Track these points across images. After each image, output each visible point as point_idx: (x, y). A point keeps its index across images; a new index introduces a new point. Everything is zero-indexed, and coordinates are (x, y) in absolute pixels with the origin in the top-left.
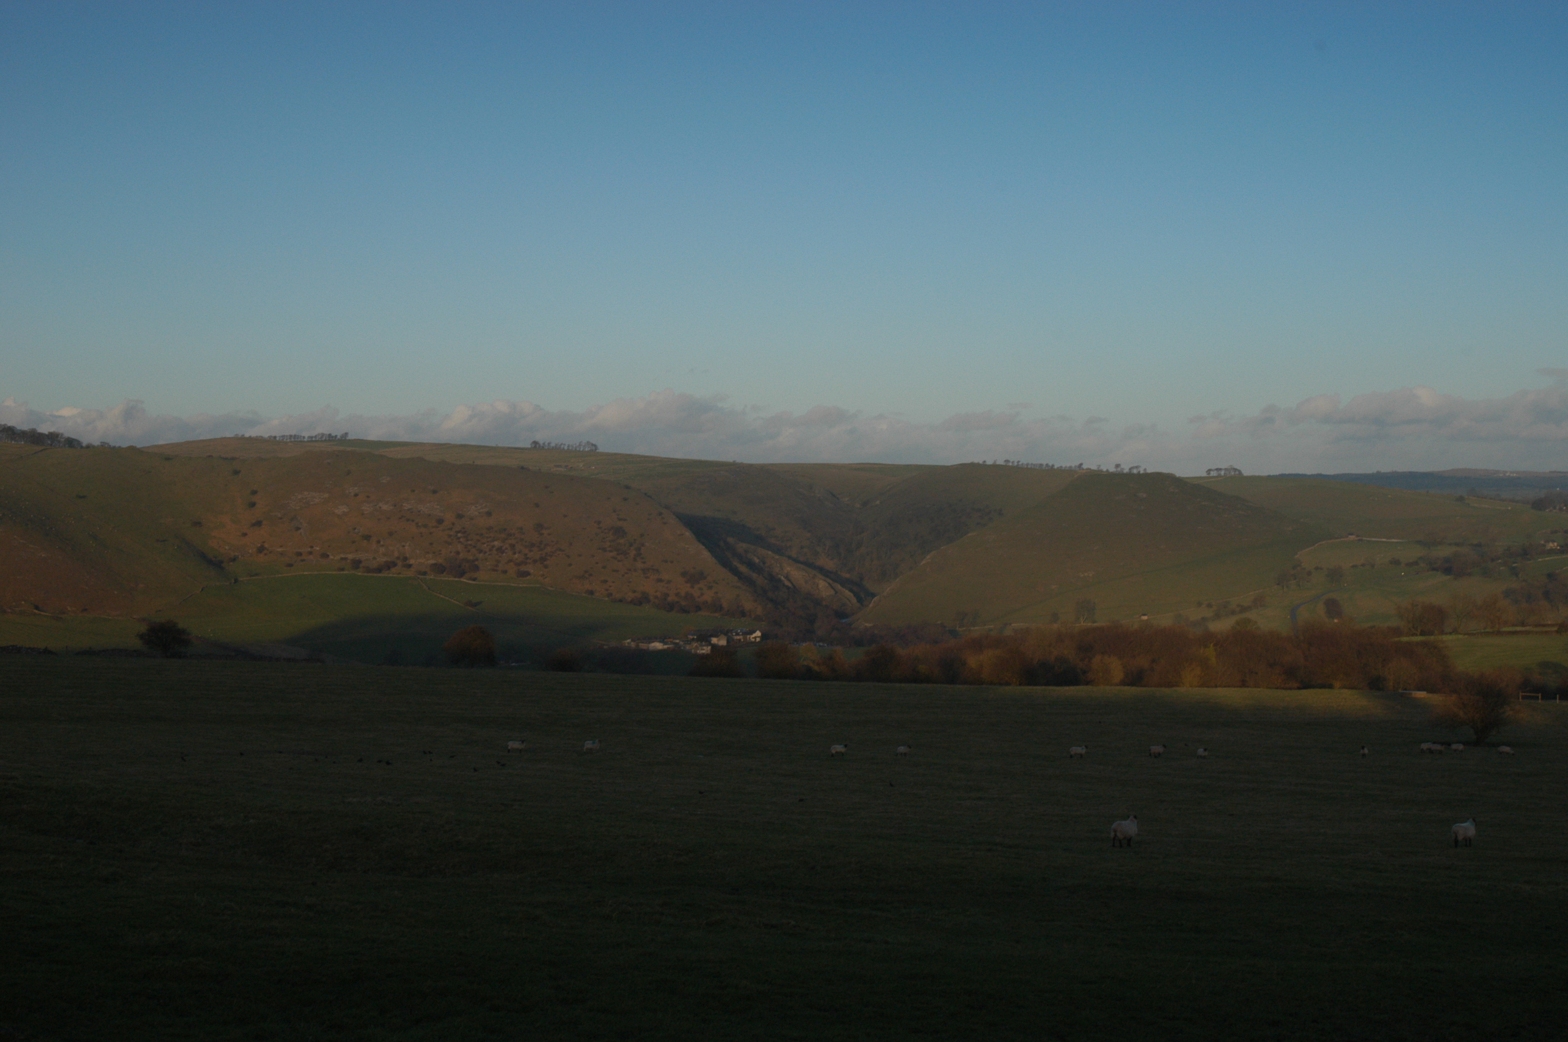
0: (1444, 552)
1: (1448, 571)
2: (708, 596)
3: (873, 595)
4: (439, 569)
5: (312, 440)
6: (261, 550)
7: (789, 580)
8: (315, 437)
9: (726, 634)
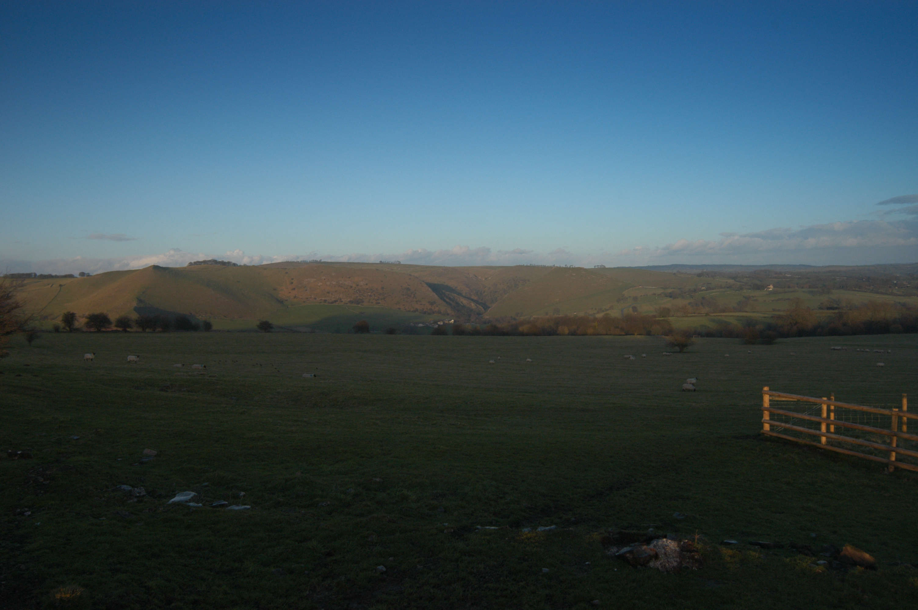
2: (437, 309)
3: (489, 307)
4: (351, 302)
5: (310, 262)
6: (295, 297)
7: (463, 304)
8: (311, 261)
9: (442, 321)
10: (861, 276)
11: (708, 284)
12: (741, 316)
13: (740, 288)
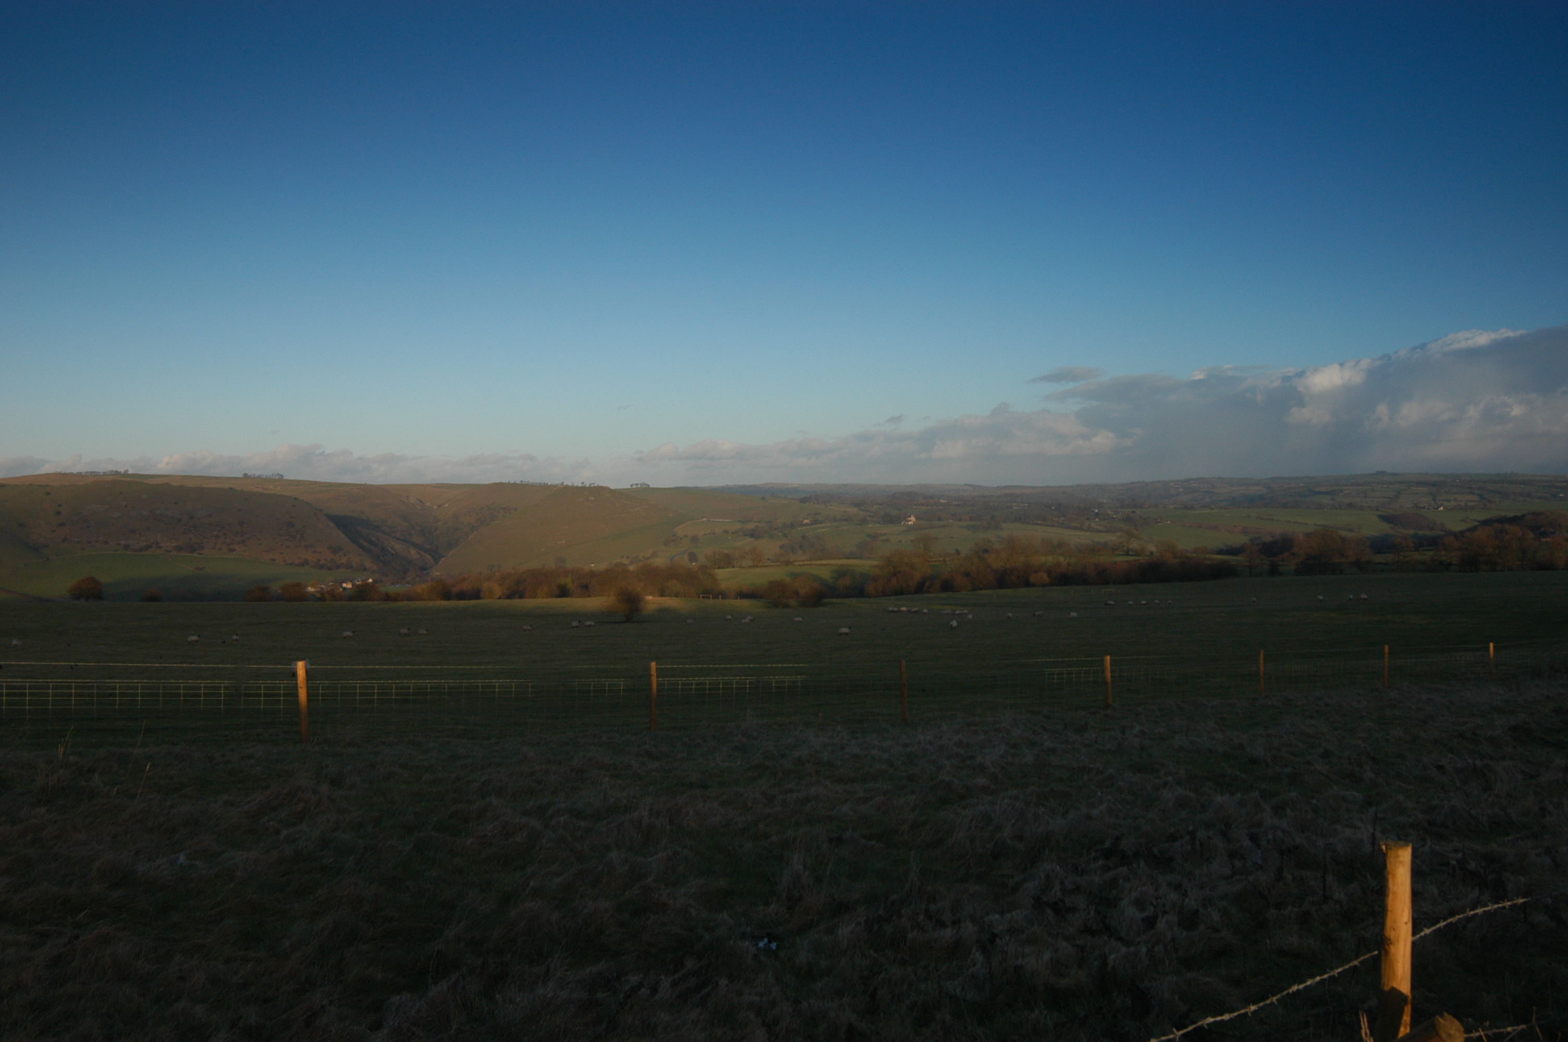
0: (751, 526)
1: (752, 536)
2: (344, 560)
3: (443, 557)
4: (179, 549)
5: (105, 474)
6: (64, 540)
7: (394, 550)
8: (107, 472)
9: (351, 581)
10: (1050, 502)
11: (815, 514)
12: (842, 565)
13: (864, 522)
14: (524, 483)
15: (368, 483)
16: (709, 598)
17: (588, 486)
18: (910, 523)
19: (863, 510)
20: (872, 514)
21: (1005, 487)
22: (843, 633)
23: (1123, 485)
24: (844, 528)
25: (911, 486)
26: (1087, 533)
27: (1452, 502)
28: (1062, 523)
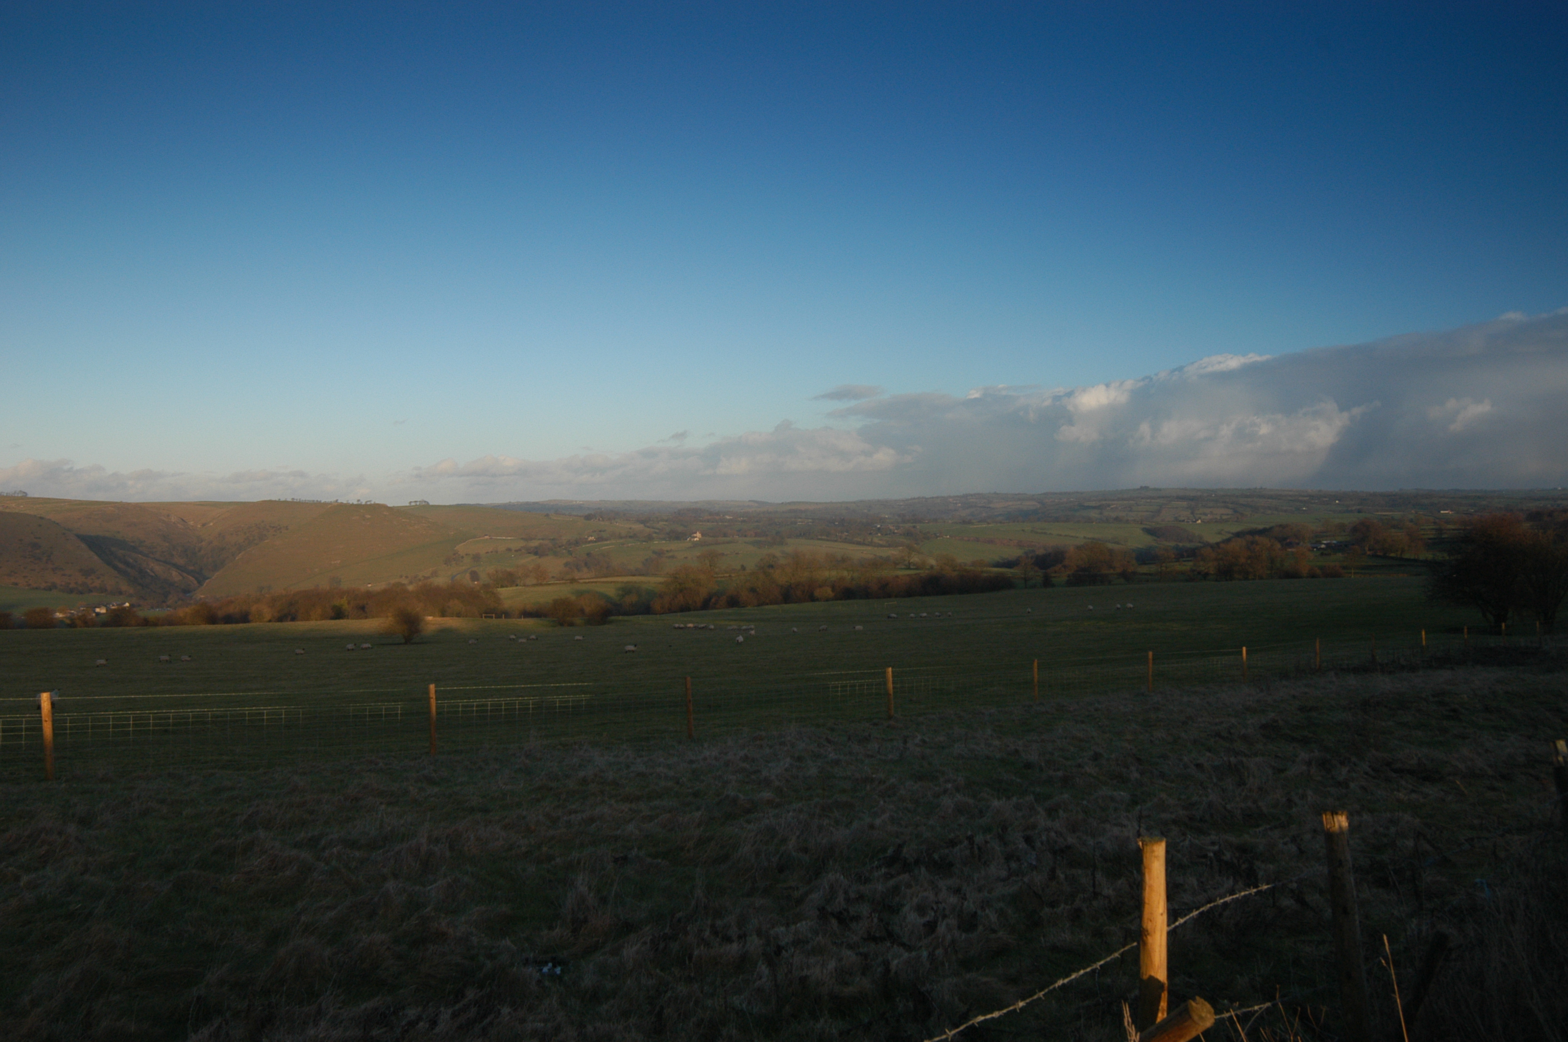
0: (534, 544)
1: (536, 553)
2: (97, 583)
3: (207, 578)
9: (105, 606)
10: (834, 518)
11: (600, 531)
12: (627, 582)
13: (650, 538)
14: (295, 501)
15: (124, 501)
16: (492, 617)
17: (364, 503)
18: (695, 539)
19: (648, 527)
20: (657, 531)
21: (790, 503)
22: (629, 651)
23: (903, 501)
24: (630, 545)
25: (696, 503)
26: (870, 548)
27: (1209, 515)
28: (846, 538)
